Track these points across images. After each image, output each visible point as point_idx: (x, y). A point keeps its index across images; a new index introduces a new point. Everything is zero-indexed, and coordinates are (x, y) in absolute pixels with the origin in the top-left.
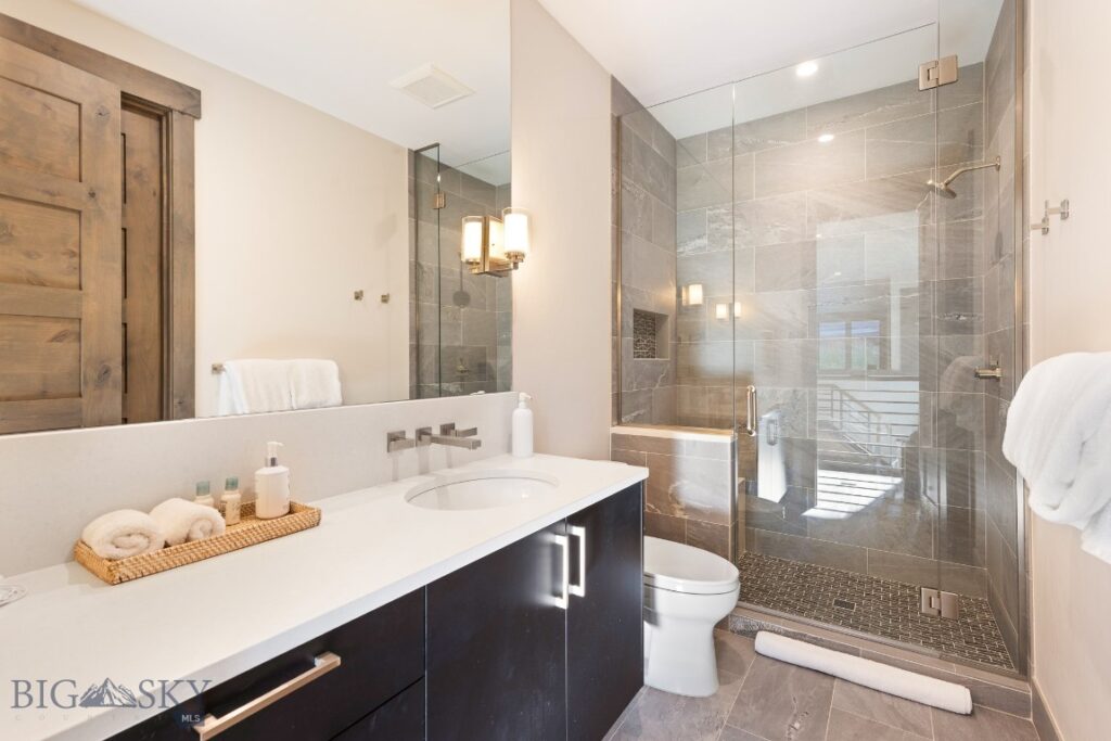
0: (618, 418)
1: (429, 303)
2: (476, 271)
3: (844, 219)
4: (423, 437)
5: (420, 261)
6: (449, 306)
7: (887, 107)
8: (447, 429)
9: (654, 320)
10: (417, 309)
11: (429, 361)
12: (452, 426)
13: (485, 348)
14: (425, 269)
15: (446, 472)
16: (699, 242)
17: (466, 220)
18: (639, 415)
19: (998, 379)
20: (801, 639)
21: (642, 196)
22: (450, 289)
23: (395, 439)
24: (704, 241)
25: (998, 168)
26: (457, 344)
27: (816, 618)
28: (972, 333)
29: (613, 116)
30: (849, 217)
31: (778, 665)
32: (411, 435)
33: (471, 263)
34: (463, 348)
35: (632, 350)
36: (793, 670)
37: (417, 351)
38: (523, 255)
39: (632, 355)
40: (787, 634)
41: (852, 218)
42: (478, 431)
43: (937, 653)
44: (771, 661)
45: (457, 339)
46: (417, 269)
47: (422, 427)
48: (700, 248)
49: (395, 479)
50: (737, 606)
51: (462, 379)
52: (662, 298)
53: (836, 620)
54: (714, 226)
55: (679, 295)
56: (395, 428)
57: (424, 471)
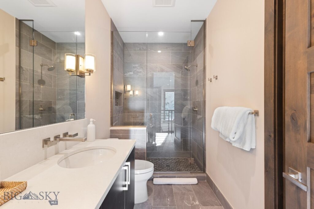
0: (112, 125)
1: (26, 83)
2: (71, 74)
3: (166, 72)
4: (58, 139)
5: (23, 66)
6: (36, 85)
7: (175, 48)
8: (65, 135)
9: (118, 94)
10: (19, 85)
11: (26, 107)
12: (67, 133)
13: (52, 101)
14: (24, 69)
15: (65, 151)
16: (130, 73)
17: (67, 55)
18: (116, 123)
19: (197, 111)
20: (163, 178)
21: (117, 57)
22: (37, 78)
23: (46, 142)
24: (132, 73)
25: (197, 67)
26: (39, 100)
27: (164, 171)
28: (187, 101)
29: (111, 31)
30: (167, 72)
31: (160, 186)
32: (52, 139)
33: (69, 71)
34: (42, 101)
35: (115, 104)
36: (163, 186)
37: (19, 102)
38: (93, 71)
39: (115, 105)
40: (160, 177)
41: (168, 72)
42: (78, 134)
43: (190, 172)
44: (157, 185)
45: (39, 98)
46: (20, 69)
47: (57, 135)
48: (131, 75)
49: (46, 159)
50: (154, 173)
51: (41, 113)
52: (121, 88)
53: (168, 170)
54: (135, 69)
55: (124, 87)
56: (46, 137)
57: (57, 153)
